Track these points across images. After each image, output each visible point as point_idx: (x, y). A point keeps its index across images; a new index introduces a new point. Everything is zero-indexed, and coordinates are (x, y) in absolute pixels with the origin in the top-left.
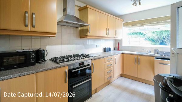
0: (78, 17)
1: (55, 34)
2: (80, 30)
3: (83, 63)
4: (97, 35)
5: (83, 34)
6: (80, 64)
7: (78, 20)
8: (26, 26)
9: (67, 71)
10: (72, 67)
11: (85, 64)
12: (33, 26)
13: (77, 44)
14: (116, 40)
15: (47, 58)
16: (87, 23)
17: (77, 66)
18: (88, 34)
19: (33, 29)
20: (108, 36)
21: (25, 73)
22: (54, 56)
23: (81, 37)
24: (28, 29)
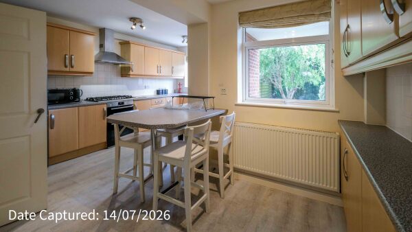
0: (119, 54)
1: (92, 73)
2: (122, 67)
3: (123, 103)
4: (143, 74)
5: (125, 72)
6: (119, 104)
7: (118, 57)
8: (66, 67)
9: (105, 109)
10: (111, 106)
11: (126, 104)
12: (72, 67)
13: (117, 84)
14: (177, 80)
15: (83, 98)
16: (129, 61)
17: (117, 105)
18: (131, 73)
19: (72, 70)
20: (160, 75)
21: (71, 106)
22: (89, 97)
23: (123, 76)
24: (67, 69)
